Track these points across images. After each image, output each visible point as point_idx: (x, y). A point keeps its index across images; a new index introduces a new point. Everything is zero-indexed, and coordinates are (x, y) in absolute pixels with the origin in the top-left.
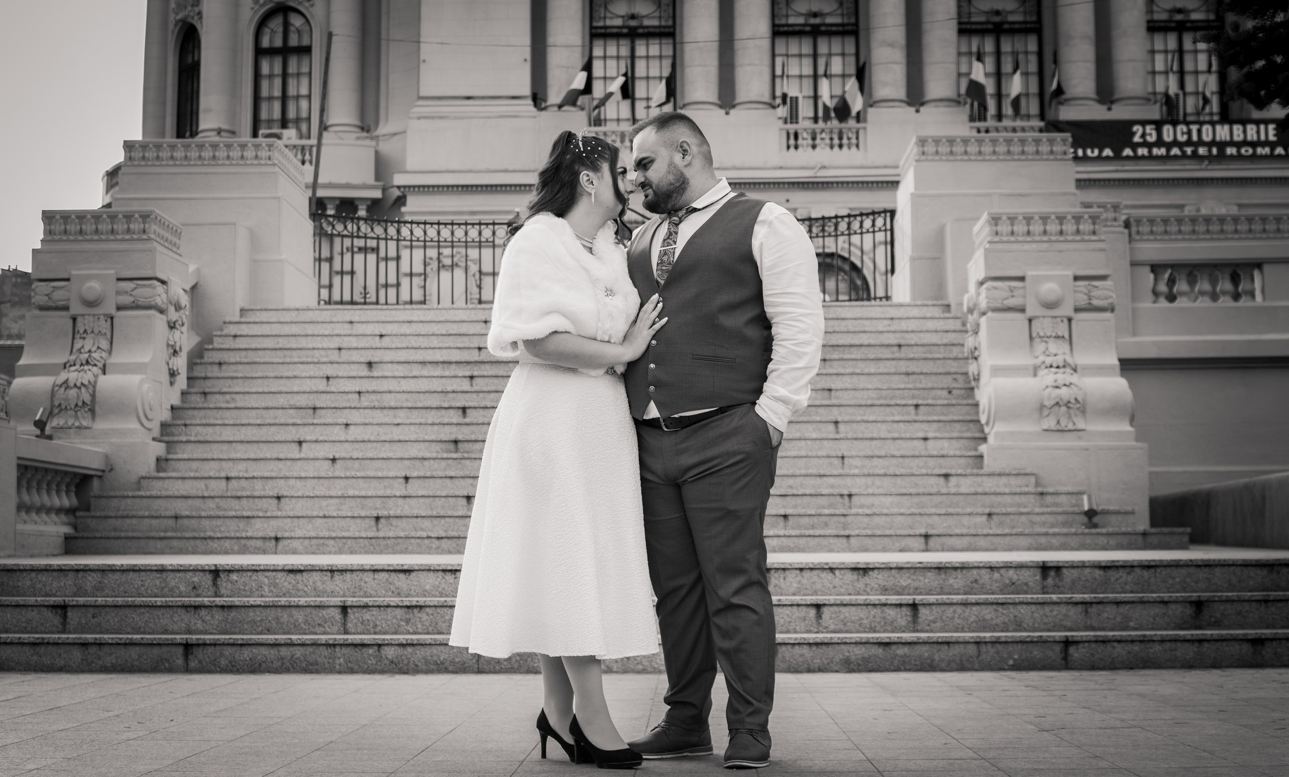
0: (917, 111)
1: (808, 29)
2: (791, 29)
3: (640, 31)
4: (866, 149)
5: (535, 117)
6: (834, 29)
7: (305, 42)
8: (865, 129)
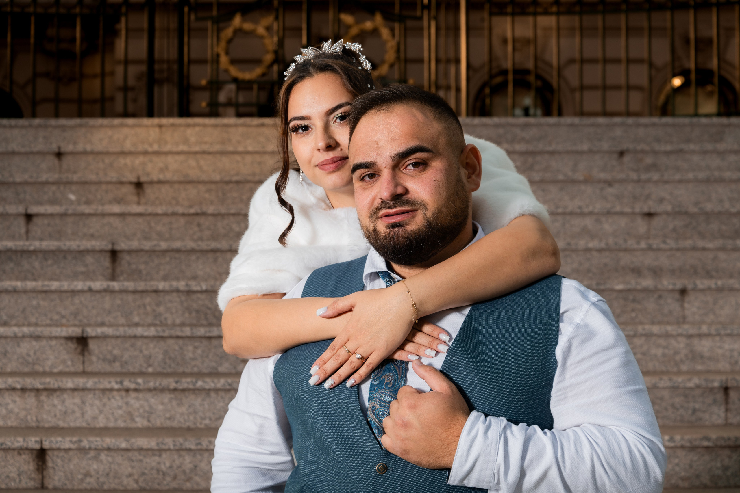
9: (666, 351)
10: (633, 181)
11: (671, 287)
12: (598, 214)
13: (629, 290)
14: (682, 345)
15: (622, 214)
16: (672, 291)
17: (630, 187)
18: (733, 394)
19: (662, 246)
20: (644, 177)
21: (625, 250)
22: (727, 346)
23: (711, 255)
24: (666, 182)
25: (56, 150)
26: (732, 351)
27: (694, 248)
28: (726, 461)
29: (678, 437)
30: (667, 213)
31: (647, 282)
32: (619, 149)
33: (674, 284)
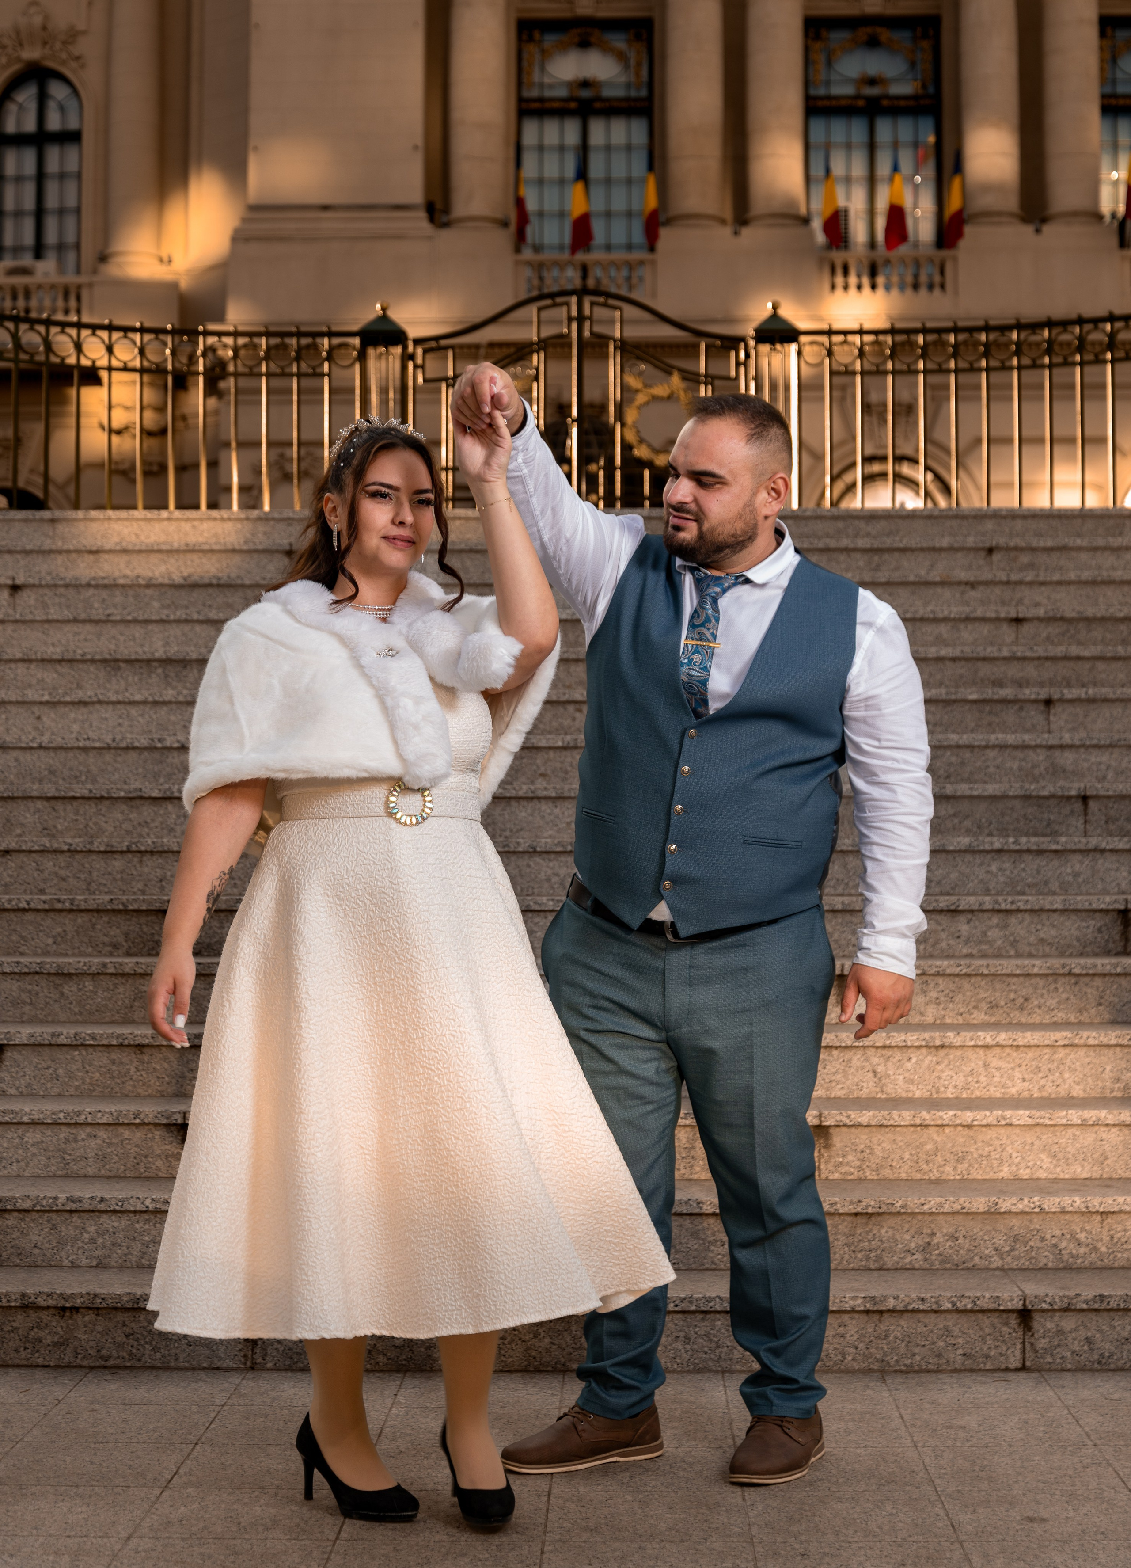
0: (1038, 231)
1: (861, 103)
2: (834, 103)
3: (597, 105)
4: (956, 292)
5: (430, 238)
6: (902, 103)
7: (73, 124)
8: (955, 259)
9: (1023, 764)
10: (1001, 583)
11: (1033, 697)
12: (954, 619)
13: (984, 701)
14: (1041, 758)
15: (983, 620)
16: (1035, 701)
17: (997, 590)
18: (1092, 804)
19: (1028, 654)
20: (1014, 577)
21: (984, 659)
22: (1093, 759)
23: (1087, 665)
24: (1042, 584)
25: (288, 548)
26: (1100, 763)
27: (1066, 658)
28: (1077, 867)
29: (1024, 840)
30: (1040, 619)
31: (1007, 692)
32: (988, 545)
33: (1038, 694)
